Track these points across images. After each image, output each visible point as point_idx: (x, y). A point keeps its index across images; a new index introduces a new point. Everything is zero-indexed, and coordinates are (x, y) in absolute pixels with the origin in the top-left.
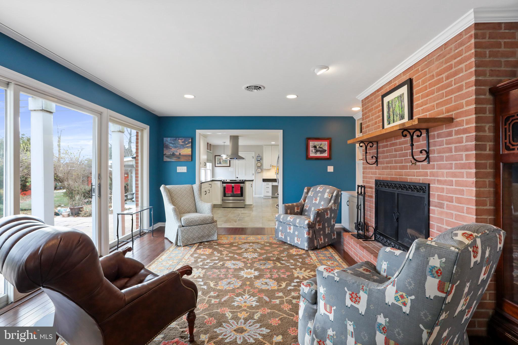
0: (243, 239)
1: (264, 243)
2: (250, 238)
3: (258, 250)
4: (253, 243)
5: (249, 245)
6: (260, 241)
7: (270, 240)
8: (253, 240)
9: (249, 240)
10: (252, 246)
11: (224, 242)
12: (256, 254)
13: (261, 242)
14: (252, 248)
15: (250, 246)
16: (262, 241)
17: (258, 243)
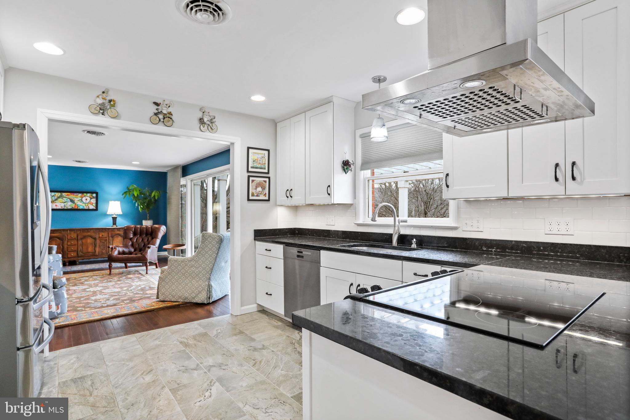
0: (122, 308)
1: (86, 309)
2: (113, 312)
3: (93, 302)
4: (102, 307)
5: (108, 304)
6: (93, 310)
7: (76, 315)
8: (105, 310)
9: (111, 309)
10: (103, 304)
11: (144, 300)
12: (93, 299)
13: (90, 310)
14: (101, 302)
15: (105, 303)
16: (90, 311)
17: (95, 308)
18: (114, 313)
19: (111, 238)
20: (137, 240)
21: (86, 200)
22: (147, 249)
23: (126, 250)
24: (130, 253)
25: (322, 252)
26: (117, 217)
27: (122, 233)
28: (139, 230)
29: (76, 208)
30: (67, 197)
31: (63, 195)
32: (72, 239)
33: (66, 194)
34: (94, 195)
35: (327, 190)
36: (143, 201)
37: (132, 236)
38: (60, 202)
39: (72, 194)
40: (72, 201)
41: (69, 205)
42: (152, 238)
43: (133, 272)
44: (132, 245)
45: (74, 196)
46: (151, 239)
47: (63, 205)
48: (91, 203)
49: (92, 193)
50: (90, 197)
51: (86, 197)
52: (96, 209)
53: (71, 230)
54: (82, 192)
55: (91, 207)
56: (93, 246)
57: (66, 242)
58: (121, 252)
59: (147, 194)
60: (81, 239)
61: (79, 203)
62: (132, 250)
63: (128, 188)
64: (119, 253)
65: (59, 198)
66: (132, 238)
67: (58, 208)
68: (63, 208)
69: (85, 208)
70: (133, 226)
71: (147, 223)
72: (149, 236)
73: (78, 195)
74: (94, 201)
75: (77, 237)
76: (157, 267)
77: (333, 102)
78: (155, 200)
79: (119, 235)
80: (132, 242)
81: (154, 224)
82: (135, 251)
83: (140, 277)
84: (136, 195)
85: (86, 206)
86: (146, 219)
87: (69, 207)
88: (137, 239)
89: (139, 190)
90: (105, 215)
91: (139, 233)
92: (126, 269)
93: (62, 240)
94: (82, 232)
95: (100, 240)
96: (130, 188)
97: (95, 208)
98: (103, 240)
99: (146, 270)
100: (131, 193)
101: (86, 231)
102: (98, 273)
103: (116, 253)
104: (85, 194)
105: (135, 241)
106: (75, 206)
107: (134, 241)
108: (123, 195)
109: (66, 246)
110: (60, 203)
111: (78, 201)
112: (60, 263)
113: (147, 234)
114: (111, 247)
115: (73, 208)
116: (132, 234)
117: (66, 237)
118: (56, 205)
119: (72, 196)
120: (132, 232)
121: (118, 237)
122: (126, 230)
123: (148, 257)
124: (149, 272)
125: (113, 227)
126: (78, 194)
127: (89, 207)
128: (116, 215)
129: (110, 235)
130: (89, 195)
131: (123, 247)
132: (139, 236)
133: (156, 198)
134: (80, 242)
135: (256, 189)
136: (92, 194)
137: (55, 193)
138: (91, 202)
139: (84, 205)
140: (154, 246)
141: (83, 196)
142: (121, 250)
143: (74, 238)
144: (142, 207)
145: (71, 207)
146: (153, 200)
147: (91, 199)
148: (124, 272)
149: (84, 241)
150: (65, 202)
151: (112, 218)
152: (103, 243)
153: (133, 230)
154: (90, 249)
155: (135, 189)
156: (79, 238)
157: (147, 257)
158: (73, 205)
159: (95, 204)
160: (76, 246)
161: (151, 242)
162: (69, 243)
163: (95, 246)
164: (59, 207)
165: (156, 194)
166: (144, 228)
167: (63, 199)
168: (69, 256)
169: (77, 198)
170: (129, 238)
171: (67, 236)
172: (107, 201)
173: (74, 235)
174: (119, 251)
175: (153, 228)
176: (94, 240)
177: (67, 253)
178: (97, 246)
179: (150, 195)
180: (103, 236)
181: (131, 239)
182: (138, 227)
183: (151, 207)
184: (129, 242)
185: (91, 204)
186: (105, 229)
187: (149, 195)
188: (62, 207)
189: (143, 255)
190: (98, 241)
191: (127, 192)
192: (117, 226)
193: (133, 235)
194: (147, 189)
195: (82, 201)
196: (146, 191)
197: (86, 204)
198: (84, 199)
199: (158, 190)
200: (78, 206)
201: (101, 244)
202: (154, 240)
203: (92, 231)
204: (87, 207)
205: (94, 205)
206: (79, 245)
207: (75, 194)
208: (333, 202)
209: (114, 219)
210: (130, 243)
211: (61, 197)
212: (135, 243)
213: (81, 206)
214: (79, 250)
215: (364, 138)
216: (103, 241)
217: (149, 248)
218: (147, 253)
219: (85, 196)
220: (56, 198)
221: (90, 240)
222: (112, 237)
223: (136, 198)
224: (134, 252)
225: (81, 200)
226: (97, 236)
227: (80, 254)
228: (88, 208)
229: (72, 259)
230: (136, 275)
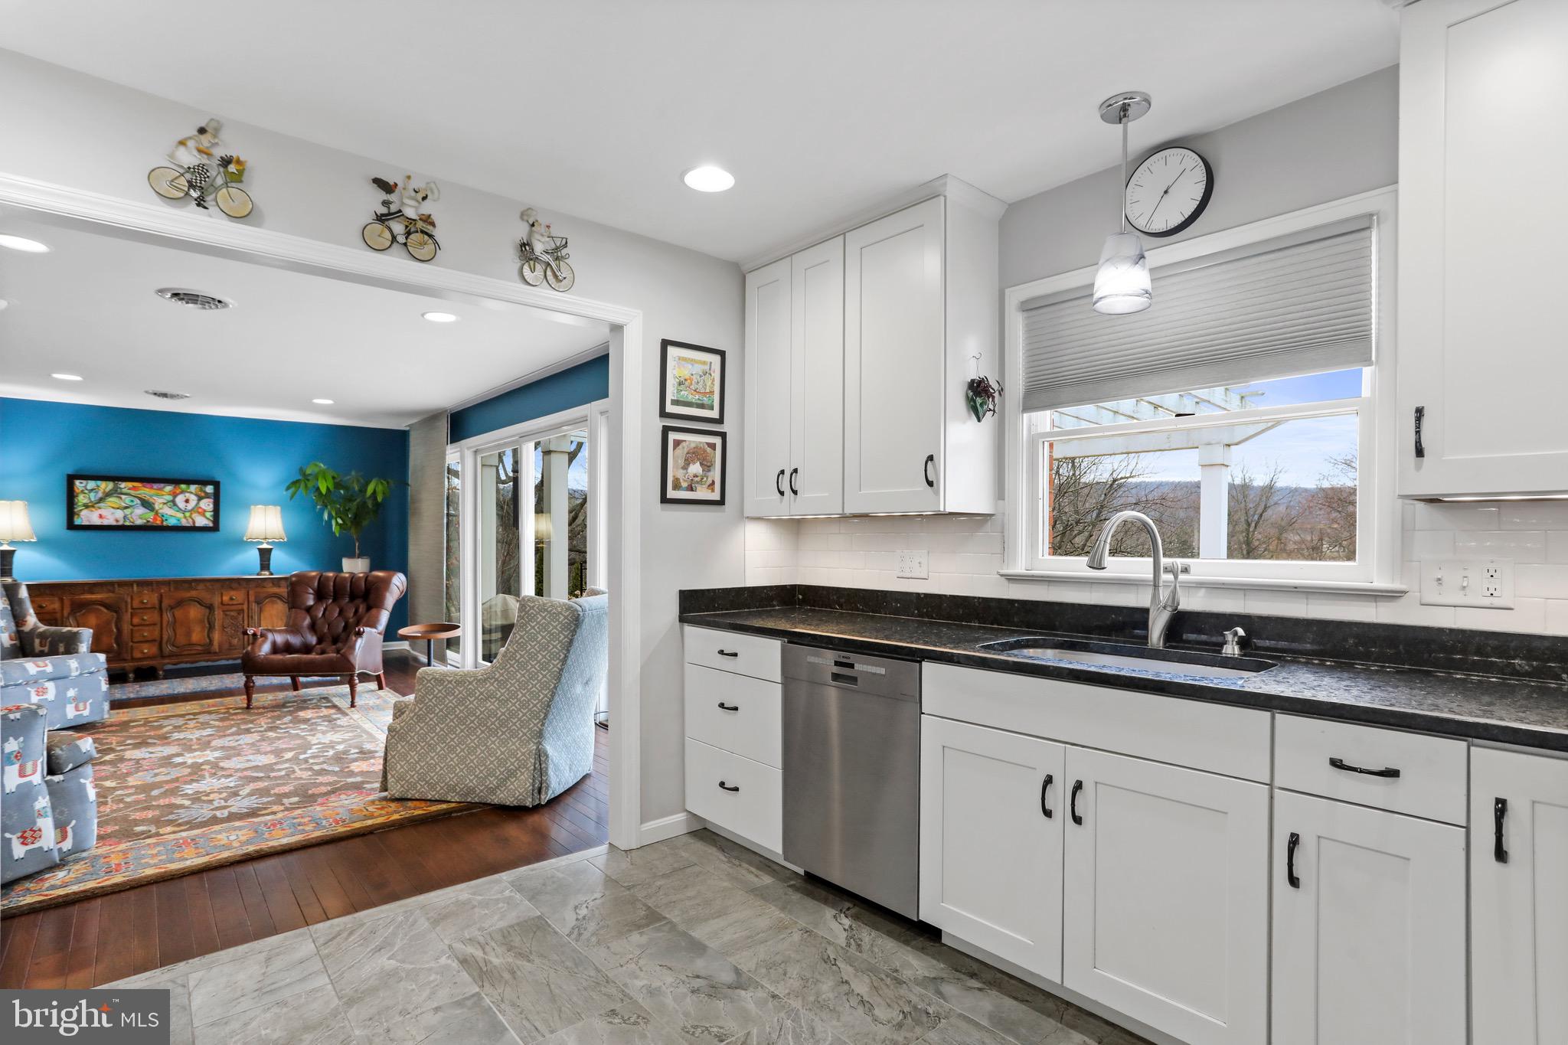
0: (274, 825)
1: (161, 831)
2: (244, 838)
3: (187, 803)
4: (214, 821)
5: (233, 810)
6: (184, 834)
7: (124, 852)
8: (219, 832)
9: (240, 828)
10: (217, 809)
11: (343, 797)
12: (190, 792)
13: (174, 832)
14: (211, 802)
15: (225, 807)
16: (172, 836)
17: (192, 825)
18: (248, 842)
19: (254, 606)
20: (327, 613)
21: (187, 501)
22: (354, 638)
23: (296, 640)
24: (307, 649)
25: (927, 667)
26: (271, 549)
27: (283, 591)
28: (332, 584)
29: (159, 522)
30: (132, 492)
31: (121, 488)
32: (145, 608)
33: (130, 484)
34: (210, 489)
35: (926, 471)
36: (344, 507)
37: (311, 602)
38: (113, 508)
39: (148, 485)
40: (147, 504)
41: (139, 516)
42: (369, 608)
43: (314, 701)
44: (313, 627)
45: (153, 492)
46: (365, 610)
47: (119, 514)
48: (200, 510)
49: (204, 483)
50: (196, 495)
51: (187, 495)
52: (215, 527)
53: (142, 584)
54: (176, 482)
55: (201, 521)
56: (203, 628)
57: (127, 617)
58: (281, 646)
59: (354, 488)
60: (172, 608)
61: (167, 511)
62: (313, 640)
63: (302, 471)
64: (275, 649)
65: (108, 495)
66: (311, 607)
67: (106, 522)
68: (121, 523)
69: (184, 523)
70: (314, 574)
71: (354, 567)
72: (358, 601)
73: (164, 487)
74: (207, 505)
75: (161, 602)
76: (381, 688)
77: (945, 196)
78: (377, 505)
79: (279, 597)
80: (311, 618)
81: (373, 568)
82: (320, 641)
83: (335, 716)
84: (324, 490)
85: (185, 517)
86: (351, 555)
87: (139, 522)
88: (325, 610)
89: (334, 478)
90: (239, 543)
91: (332, 594)
92: (295, 693)
93: (116, 612)
94: (172, 589)
95: (223, 611)
96: (308, 472)
97: (211, 525)
98: (232, 611)
99: (350, 697)
100: (310, 484)
101: (186, 585)
102: (213, 706)
103: (265, 649)
104: (183, 486)
105: (320, 615)
106: (155, 519)
107: (316, 616)
108: (288, 488)
109: (126, 628)
110: (112, 510)
111: (165, 504)
112: (100, 678)
113: (353, 597)
114: (250, 632)
115: (149, 524)
116: (312, 596)
117: (126, 602)
118: (101, 516)
119: (145, 491)
120: (311, 591)
121: (277, 603)
122: (295, 586)
123: (355, 660)
124: (358, 702)
125: (261, 575)
126: (162, 485)
127: (194, 522)
128: (268, 543)
129: (252, 598)
130: (193, 488)
131: (286, 631)
132: (331, 601)
133: (380, 499)
134: (168, 616)
135: (685, 467)
136: (203, 487)
137: (99, 483)
138: (200, 508)
139: (180, 515)
140: (374, 630)
141: (178, 492)
142: (280, 639)
143: (149, 606)
144: (340, 521)
145: (145, 521)
146: (370, 504)
147: (200, 499)
148: (289, 702)
149: (178, 613)
150: (126, 508)
151: (257, 553)
152: (233, 618)
153: (316, 584)
154: (197, 636)
155: (323, 474)
156: (164, 605)
157: (352, 661)
158: (150, 516)
159: (212, 513)
160: (158, 628)
161: (365, 620)
162: (136, 621)
163: (211, 628)
164: (109, 521)
165: (380, 489)
166: (345, 578)
167: (121, 498)
168: (137, 655)
169: (160, 496)
170: (303, 607)
171: (129, 600)
172: (245, 506)
173: (150, 598)
174: (274, 644)
175: (369, 578)
176: (208, 610)
177: (132, 646)
178: (216, 627)
179: (363, 490)
180: (231, 599)
181: (309, 610)
182: (328, 578)
183: (365, 523)
184: (305, 619)
185: (199, 513)
186: (239, 581)
187: (360, 491)
188: (117, 521)
189: (342, 655)
190: (218, 614)
191: (300, 482)
192: (272, 574)
193: (314, 599)
194: (353, 473)
195: (175, 504)
196: (353, 478)
197: (187, 514)
198: (180, 500)
199: (382, 476)
200: (164, 519)
201: (228, 621)
202: (374, 611)
203: (201, 586)
204: (190, 520)
205: (209, 515)
206: (164, 625)
207: (155, 486)
208: (942, 509)
209: (265, 554)
210: (307, 621)
211: (115, 492)
212: (319, 622)
213: (173, 517)
214: (165, 637)
215: (1034, 313)
216: (232, 613)
217: (359, 634)
218: (353, 648)
219: (182, 492)
220: (100, 495)
221: (195, 612)
222: (258, 603)
223: (326, 499)
224: (318, 646)
225: (173, 502)
226: (216, 600)
227: (168, 648)
228: (190, 524)
229: (146, 663)
230: (323, 709)
